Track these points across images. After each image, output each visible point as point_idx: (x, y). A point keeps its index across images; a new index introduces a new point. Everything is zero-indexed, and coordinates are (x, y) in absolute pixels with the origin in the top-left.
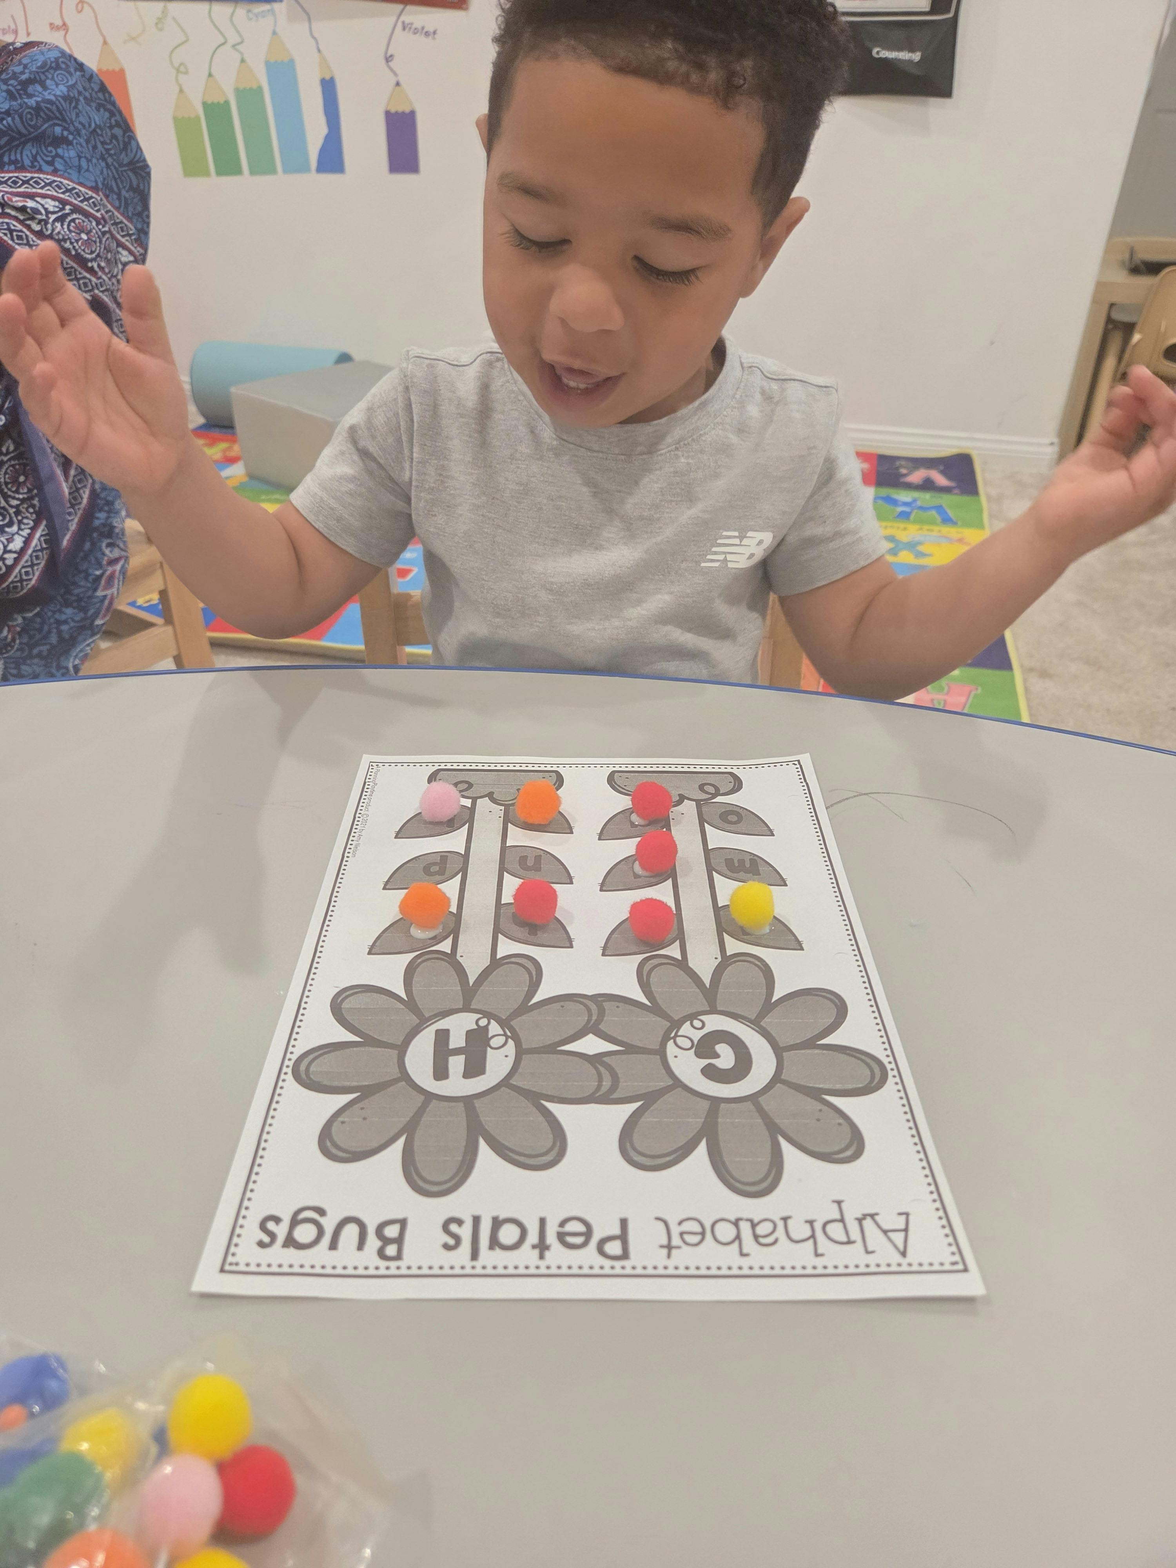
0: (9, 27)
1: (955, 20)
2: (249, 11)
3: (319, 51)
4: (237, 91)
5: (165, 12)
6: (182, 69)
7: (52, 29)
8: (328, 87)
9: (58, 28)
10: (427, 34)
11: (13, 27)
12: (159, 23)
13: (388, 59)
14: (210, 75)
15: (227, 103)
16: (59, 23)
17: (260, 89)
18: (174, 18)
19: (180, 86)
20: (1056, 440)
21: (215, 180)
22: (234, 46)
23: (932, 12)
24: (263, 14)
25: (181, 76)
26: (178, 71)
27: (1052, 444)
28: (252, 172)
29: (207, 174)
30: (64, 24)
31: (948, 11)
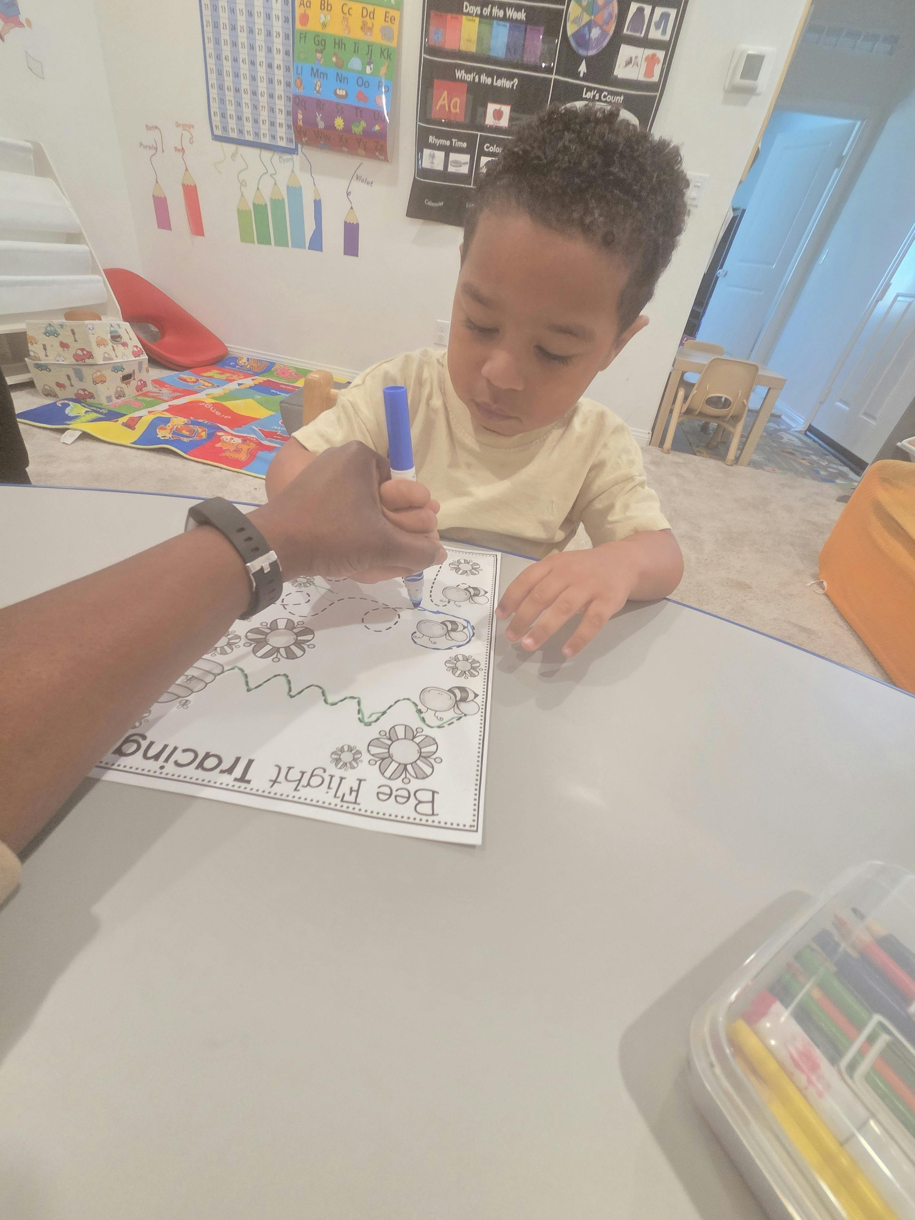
0: (153, 146)
2: (280, 157)
3: (314, 184)
4: (271, 199)
5: (236, 152)
6: (244, 183)
7: (176, 150)
8: (318, 204)
9: (179, 150)
10: (368, 183)
11: (155, 146)
12: (234, 156)
13: (348, 194)
14: (258, 189)
15: (266, 205)
16: (180, 148)
17: (283, 200)
18: (241, 155)
19: (242, 193)
22: (271, 175)
24: (288, 160)
25: (243, 188)
26: (241, 184)
30: (183, 149)
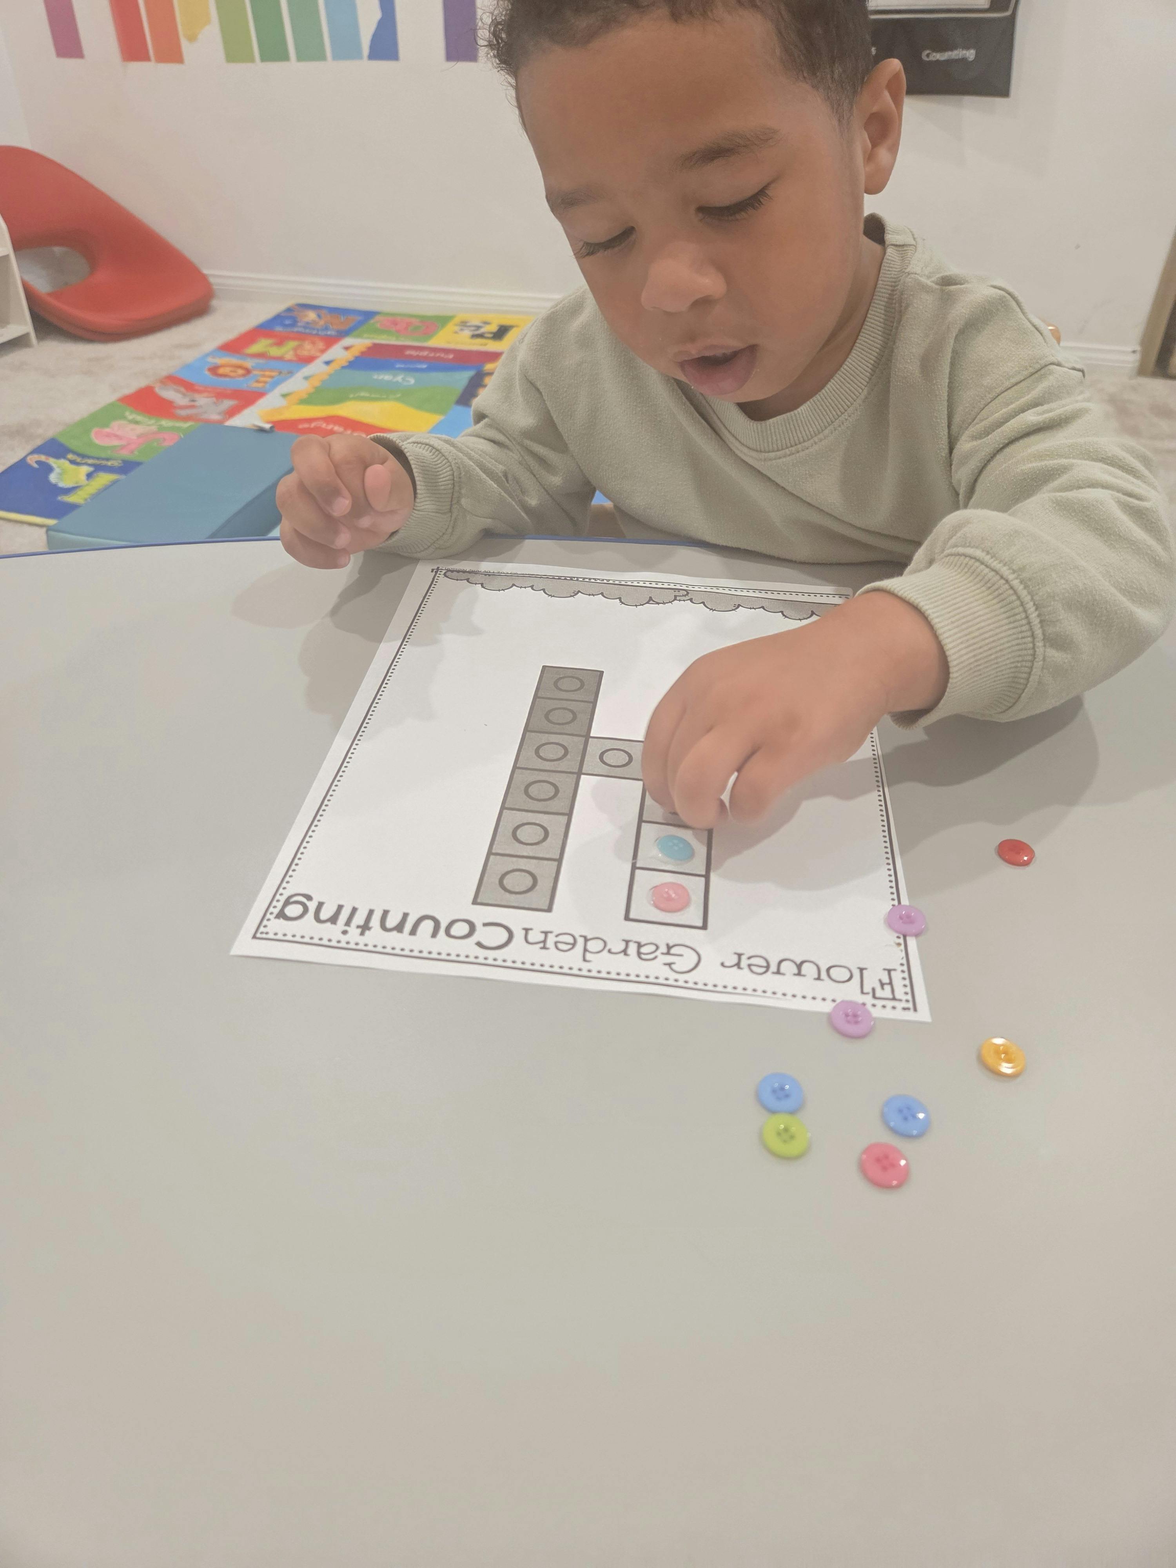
1: (1012, 19)
20: (1138, 348)
21: (260, 67)
23: (991, 9)
27: (1134, 352)
28: (300, 58)
29: (252, 60)
31: (1006, 9)
